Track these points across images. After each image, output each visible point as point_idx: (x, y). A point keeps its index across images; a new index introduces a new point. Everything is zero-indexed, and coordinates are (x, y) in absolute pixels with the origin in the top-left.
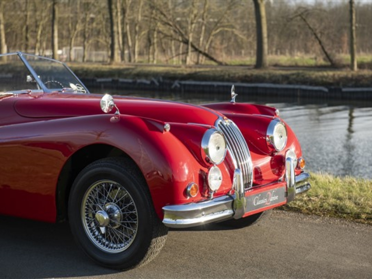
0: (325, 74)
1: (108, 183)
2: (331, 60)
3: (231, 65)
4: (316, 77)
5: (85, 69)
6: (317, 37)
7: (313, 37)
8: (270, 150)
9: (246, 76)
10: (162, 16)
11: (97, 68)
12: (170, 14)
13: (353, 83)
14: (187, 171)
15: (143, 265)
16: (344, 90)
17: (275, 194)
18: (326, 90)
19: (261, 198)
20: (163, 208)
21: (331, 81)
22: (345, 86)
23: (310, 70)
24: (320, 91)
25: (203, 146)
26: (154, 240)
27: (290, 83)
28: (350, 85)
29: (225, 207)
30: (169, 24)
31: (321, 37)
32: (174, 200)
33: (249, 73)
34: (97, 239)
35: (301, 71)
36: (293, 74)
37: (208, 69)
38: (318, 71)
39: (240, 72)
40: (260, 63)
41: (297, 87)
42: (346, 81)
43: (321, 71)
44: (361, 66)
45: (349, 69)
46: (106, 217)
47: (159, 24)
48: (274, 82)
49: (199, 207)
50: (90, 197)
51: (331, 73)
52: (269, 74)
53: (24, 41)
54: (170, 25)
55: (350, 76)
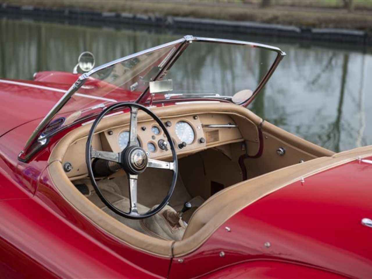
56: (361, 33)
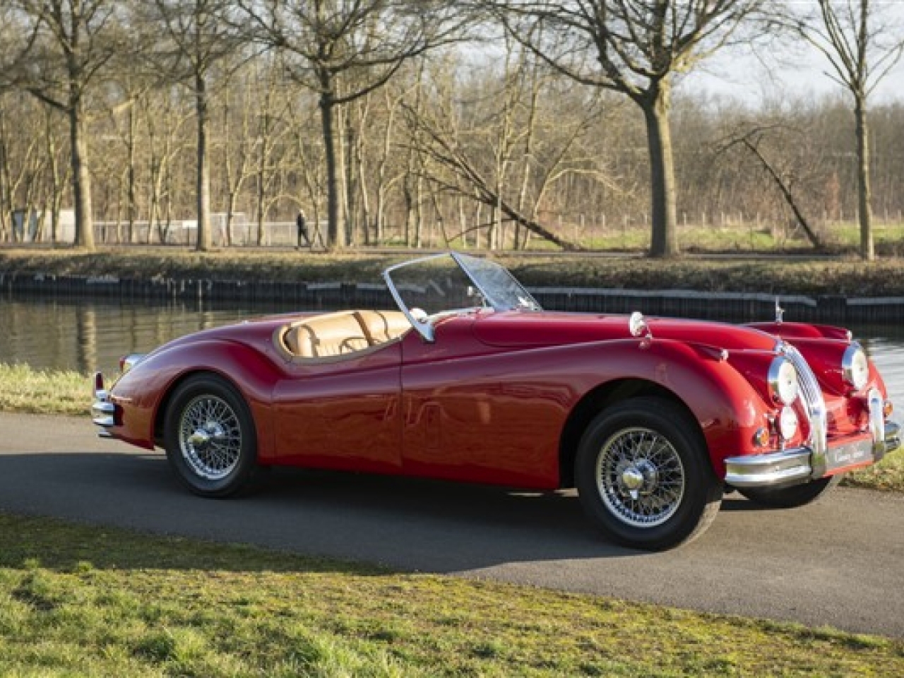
0: (807, 267)
1: (638, 432)
2: (813, 237)
3: (592, 251)
4: (788, 275)
5: (276, 264)
6: (782, 187)
7: (775, 186)
8: (847, 388)
9: (633, 274)
10: (436, 145)
11: (302, 260)
12: (453, 140)
13: (870, 286)
14: (753, 413)
15: (690, 541)
16: (851, 302)
17: (860, 449)
18: (813, 303)
19: (844, 453)
20: (727, 461)
21: (821, 284)
22: (851, 294)
23: (774, 260)
24: (801, 305)
25: (771, 380)
26: (708, 506)
27: (730, 289)
28: (863, 291)
29: (798, 462)
30: (451, 161)
31: (790, 187)
32: (738, 450)
33: (639, 266)
34: (620, 510)
35: (752, 263)
36: (737, 270)
37: (547, 260)
38: (791, 262)
39: (619, 265)
40: (659, 245)
41: (748, 296)
42: (855, 283)
43: (796, 261)
44: (883, 249)
45: (856, 257)
46: (639, 477)
47: (428, 160)
48: (697, 287)
49: (769, 460)
50: (609, 452)
51: (819, 267)
52: (685, 269)
53: (125, 201)
54: (456, 165)
55: (861, 272)
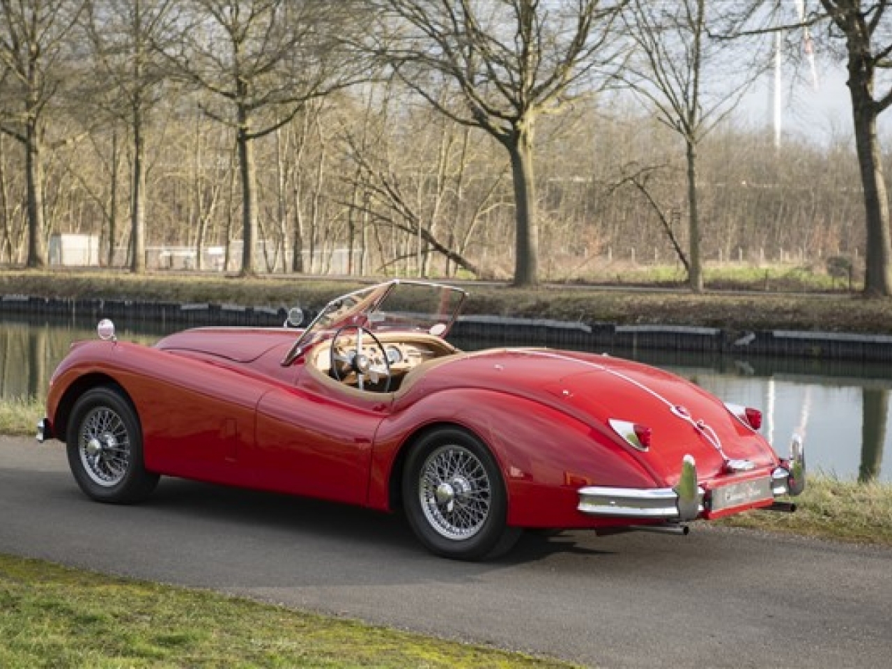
56: (712, 331)
